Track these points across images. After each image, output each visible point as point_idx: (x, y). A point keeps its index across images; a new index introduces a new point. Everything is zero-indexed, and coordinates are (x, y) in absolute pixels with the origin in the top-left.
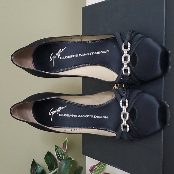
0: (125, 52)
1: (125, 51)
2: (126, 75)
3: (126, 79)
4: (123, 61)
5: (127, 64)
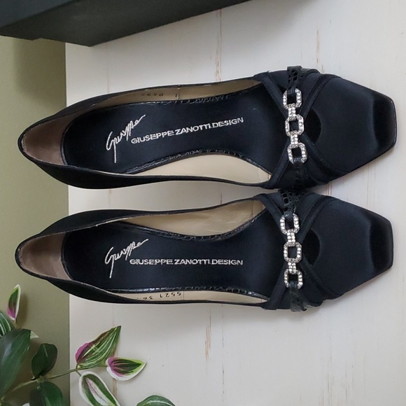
0: (292, 111)
1: (290, 109)
2: (298, 164)
3: (298, 172)
4: (287, 130)
5: (299, 137)
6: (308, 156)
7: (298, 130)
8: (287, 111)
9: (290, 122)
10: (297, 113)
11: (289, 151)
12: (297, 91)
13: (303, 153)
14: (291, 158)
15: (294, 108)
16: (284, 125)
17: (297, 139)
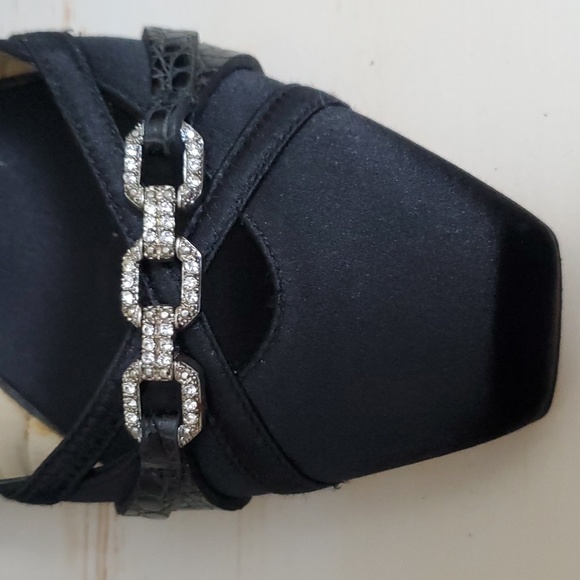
0: (157, 212)
1: (150, 209)
2: (161, 445)
4: (127, 299)
5: (181, 337)
6: (206, 422)
7: (175, 302)
8: (140, 213)
9: (145, 265)
10: (178, 232)
11: (130, 389)
12: (189, 133)
13: (190, 405)
14: (132, 418)
15: (169, 209)
16: (118, 272)
17: (169, 346)
